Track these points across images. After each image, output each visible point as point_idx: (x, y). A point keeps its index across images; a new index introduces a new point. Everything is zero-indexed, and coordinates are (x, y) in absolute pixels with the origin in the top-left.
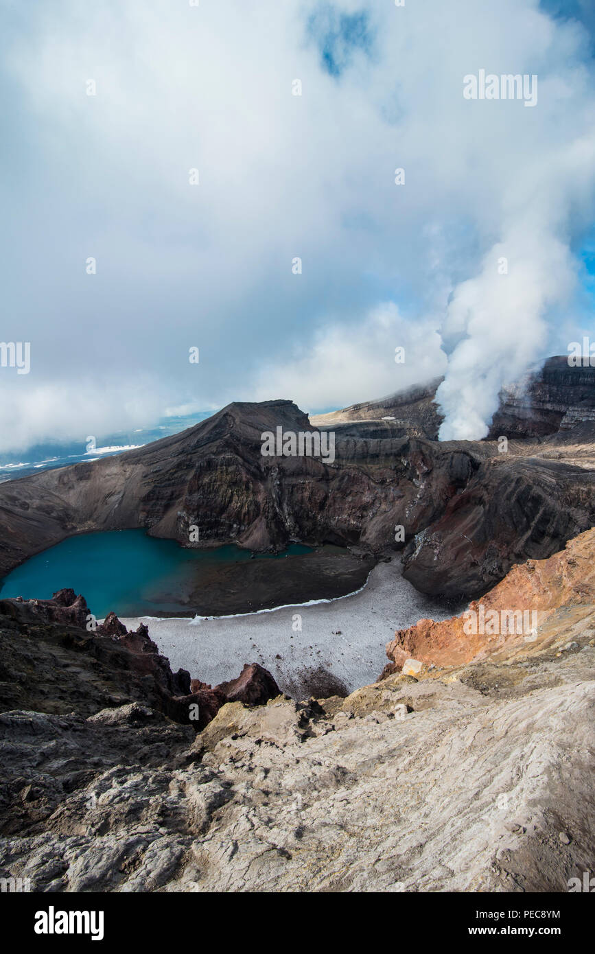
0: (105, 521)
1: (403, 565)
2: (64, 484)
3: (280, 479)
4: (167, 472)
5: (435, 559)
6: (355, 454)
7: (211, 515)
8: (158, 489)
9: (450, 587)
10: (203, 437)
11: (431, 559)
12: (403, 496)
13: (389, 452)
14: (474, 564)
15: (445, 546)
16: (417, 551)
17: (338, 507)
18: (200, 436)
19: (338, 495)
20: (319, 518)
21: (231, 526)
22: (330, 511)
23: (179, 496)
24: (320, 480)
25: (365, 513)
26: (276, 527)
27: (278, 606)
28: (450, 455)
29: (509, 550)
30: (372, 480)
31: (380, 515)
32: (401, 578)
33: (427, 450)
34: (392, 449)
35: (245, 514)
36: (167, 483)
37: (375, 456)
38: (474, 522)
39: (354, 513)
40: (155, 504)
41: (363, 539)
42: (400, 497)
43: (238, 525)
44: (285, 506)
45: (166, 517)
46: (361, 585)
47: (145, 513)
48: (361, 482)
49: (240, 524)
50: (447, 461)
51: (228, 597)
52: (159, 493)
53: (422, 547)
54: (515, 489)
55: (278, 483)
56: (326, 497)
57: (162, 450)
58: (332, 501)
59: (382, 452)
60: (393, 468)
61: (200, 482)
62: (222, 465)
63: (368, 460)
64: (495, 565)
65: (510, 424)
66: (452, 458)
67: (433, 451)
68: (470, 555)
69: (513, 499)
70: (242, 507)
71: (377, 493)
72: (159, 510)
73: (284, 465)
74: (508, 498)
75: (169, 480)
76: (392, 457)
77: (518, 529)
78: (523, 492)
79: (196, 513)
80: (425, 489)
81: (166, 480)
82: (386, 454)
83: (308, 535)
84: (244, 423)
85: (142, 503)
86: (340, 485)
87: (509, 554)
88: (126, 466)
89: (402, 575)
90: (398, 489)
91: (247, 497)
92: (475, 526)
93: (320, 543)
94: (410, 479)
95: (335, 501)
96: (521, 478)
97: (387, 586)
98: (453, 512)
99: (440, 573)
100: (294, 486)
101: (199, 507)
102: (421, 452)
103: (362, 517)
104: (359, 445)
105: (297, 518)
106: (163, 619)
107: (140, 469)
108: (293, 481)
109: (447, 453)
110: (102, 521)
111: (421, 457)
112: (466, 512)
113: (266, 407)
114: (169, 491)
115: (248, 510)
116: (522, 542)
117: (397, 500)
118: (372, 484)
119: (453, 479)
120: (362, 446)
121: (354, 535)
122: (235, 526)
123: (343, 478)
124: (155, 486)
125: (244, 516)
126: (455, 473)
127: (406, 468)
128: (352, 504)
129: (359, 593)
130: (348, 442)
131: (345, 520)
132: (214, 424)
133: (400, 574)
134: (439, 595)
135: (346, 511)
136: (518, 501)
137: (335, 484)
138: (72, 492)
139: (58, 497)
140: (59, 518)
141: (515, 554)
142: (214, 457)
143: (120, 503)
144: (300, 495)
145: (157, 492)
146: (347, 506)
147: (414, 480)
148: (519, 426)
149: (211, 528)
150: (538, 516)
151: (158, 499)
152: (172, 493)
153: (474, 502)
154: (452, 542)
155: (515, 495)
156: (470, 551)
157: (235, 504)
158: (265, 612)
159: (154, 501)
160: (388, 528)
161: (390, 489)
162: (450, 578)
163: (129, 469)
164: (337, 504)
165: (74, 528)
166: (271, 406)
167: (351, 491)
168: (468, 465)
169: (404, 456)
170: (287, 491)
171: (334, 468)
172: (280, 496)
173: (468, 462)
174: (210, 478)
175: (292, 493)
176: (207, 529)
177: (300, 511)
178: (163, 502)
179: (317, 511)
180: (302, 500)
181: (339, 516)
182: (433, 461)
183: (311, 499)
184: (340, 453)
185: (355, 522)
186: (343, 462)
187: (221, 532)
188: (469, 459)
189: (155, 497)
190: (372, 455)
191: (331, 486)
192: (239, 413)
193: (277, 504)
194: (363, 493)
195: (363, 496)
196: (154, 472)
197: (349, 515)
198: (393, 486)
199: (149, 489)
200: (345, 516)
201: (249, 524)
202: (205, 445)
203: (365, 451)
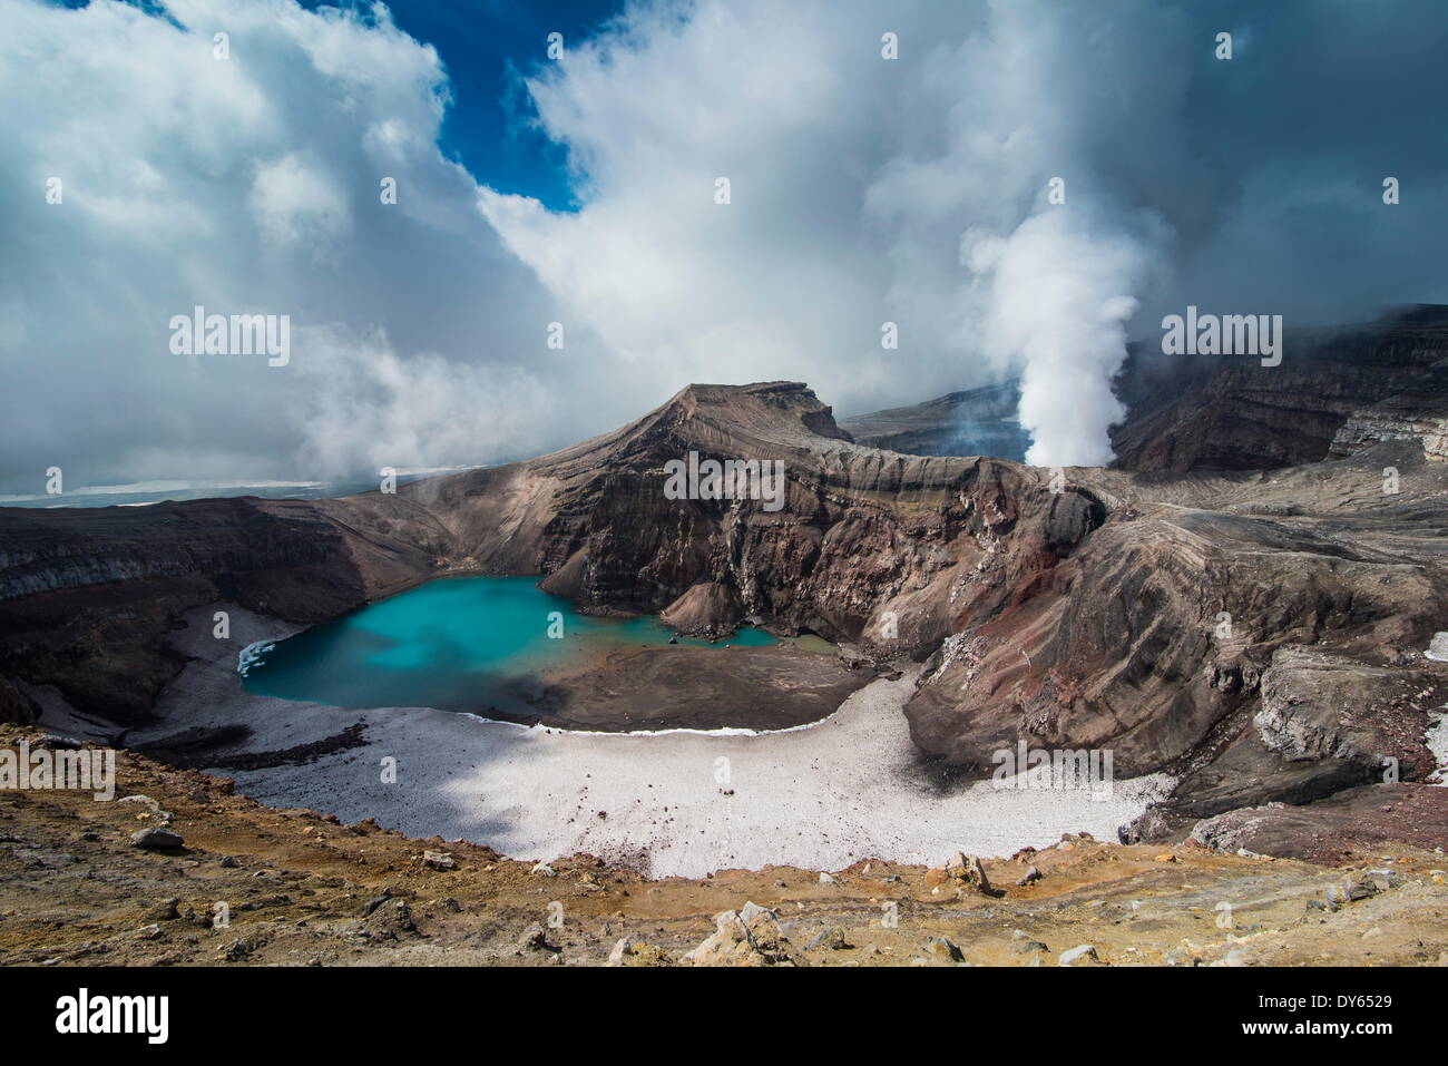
0: (489, 560)
1: (915, 689)
2: (445, 500)
3: (741, 518)
4: (582, 491)
5: (964, 687)
6: (876, 481)
7: (624, 565)
8: (564, 517)
9: (962, 745)
10: (637, 440)
11: (958, 686)
12: (954, 564)
13: (938, 481)
14: (1017, 708)
15: (986, 666)
16: (943, 668)
17: (833, 571)
18: (635, 437)
19: (837, 552)
20: (799, 588)
21: (654, 588)
22: (820, 579)
24: (810, 523)
25: (880, 588)
26: (725, 596)
27: (669, 728)
29: (1077, 692)
30: (902, 531)
31: (906, 593)
32: (900, 712)
33: (1011, 482)
34: (944, 475)
35: (678, 569)
36: (578, 508)
37: (915, 486)
38: (1048, 628)
39: (862, 585)
40: (557, 541)
41: (867, 632)
42: (946, 565)
43: (666, 585)
44: (744, 562)
45: (570, 562)
46: (825, 714)
47: (543, 552)
48: (881, 532)
49: (670, 584)
50: (1046, 506)
51: (601, 701)
52: (565, 523)
53: (953, 661)
54: (1122, 572)
55: (740, 522)
56: (816, 553)
57: (587, 457)
58: (825, 561)
59: (926, 482)
60: (941, 511)
61: (611, 511)
62: (647, 486)
63: (902, 493)
64: (1045, 716)
66: (1056, 500)
68: (1020, 690)
69: (1115, 591)
71: (906, 554)
72: (561, 549)
74: (1105, 589)
75: (581, 504)
76: (943, 491)
77: (1108, 653)
78: (1132, 581)
79: (600, 560)
80: (996, 555)
81: (576, 505)
82: (934, 485)
83: (778, 614)
84: (698, 418)
85: (544, 537)
86: (843, 534)
87: (1074, 700)
88: (535, 478)
89: (903, 707)
90: (945, 550)
91: (683, 543)
92: (1046, 634)
93: (793, 630)
94: (972, 533)
95: (829, 563)
96: (1137, 551)
97: (868, 723)
98: (1022, 602)
99: (959, 712)
100: (763, 529)
101: (605, 552)
102: (999, 485)
103: (875, 594)
104: (888, 465)
105: (762, 581)
106: (489, 721)
107: (553, 484)
108: (766, 520)
109: (1048, 491)
110: (486, 558)
111: (996, 494)
112: (1040, 606)
113: (752, 393)
114: (578, 522)
115: (684, 563)
116: (1106, 681)
117: (941, 570)
118: (900, 537)
119: (1052, 540)
120: (892, 467)
121: (854, 625)
122: (661, 586)
123: (850, 522)
124: (560, 513)
125: (677, 571)
126: (1057, 528)
127: (968, 512)
128: (858, 570)
129: (812, 729)
130: (870, 459)
131: (843, 596)
132: (657, 418)
133: (900, 705)
134: (937, 757)
135: (845, 581)
136: (1121, 596)
137: (836, 531)
138: (455, 512)
139: (435, 518)
140: (429, 549)
141: (1086, 701)
142: (634, 472)
143: (515, 535)
144: (772, 546)
145: (562, 522)
146: (849, 571)
147: (978, 535)
149: (623, 587)
150: (1148, 632)
151: (562, 533)
152: (584, 525)
153: (1057, 588)
154: (1000, 659)
155: (1120, 584)
156: (1021, 681)
157: (663, 554)
158: (641, 736)
159: (557, 536)
160: (913, 619)
161: (931, 547)
162: (971, 728)
163: (537, 482)
164: (832, 567)
165: (446, 566)
166: (761, 392)
167: (860, 546)
168: (1086, 515)
169: (966, 490)
170: (750, 536)
171: (836, 503)
172: (738, 544)
173: (1086, 510)
174: (626, 506)
175: (759, 541)
176: (617, 589)
177: (769, 573)
178: (569, 538)
179: (797, 576)
180: (774, 554)
181: (833, 588)
182: (1018, 504)
183: (788, 553)
184: (852, 478)
185: (859, 602)
186: (854, 494)
187: (638, 593)
188: (1087, 502)
189: (558, 529)
190: (908, 485)
191: (828, 536)
192: (696, 403)
193: (732, 558)
194: (880, 552)
195: (880, 556)
196: (567, 491)
197: (850, 588)
198: (937, 543)
199: (554, 515)
200: (843, 589)
201: (685, 587)
202: (639, 452)
203: (897, 477)
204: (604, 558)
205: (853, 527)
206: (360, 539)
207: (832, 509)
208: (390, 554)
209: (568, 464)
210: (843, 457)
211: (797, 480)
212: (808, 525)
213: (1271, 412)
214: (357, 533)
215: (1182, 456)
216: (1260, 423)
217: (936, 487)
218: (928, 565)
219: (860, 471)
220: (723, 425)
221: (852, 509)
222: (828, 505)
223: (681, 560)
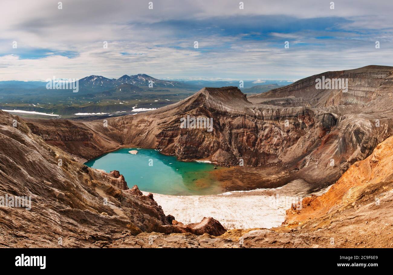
3: (230, 131)
4: (170, 123)
6: (272, 117)
7: (193, 147)
8: (165, 132)
10: (189, 106)
12: (299, 138)
17: (263, 144)
18: (187, 105)
19: (263, 139)
20: (252, 150)
21: (204, 153)
22: (259, 147)
23: (176, 136)
24: (253, 130)
35: (211, 147)
36: (169, 129)
40: (164, 139)
44: (233, 143)
47: (158, 143)
49: (209, 152)
52: (165, 133)
55: (230, 132)
56: (256, 140)
57: (167, 112)
58: (260, 142)
60: (293, 123)
63: (280, 120)
70: (210, 143)
72: (165, 142)
73: (233, 123)
75: (171, 127)
79: (185, 145)
80: (310, 133)
81: (169, 127)
82: (290, 116)
85: (157, 138)
86: (264, 133)
91: (213, 139)
95: (261, 142)
100: (238, 134)
101: (186, 143)
103: (277, 150)
105: (240, 150)
107: (157, 120)
108: (238, 131)
114: (170, 133)
115: (213, 145)
122: (206, 153)
123: (265, 129)
124: (163, 130)
125: (211, 148)
128: (271, 143)
132: (195, 99)
137: (261, 132)
143: (146, 137)
144: (242, 138)
146: (268, 144)
149: (193, 153)
151: (165, 137)
152: (173, 134)
157: (206, 143)
159: (163, 137)
167: (270, 136)
170: (234, 136)
171: (260, 124)
172: (230, 139)
175: (237, 137)
176: (191, 154)
177: (242, 147)
178: (168, 138)
179: (251, 147)
180: (243, 141)
181: (263, 149)
183: (247, 141)
184: (264, 116)
185: (272, 152)
186: (266, 121)
187: (198, 156)
189: (164, 135)
190: (282, 117)
191: (259, 134)
192: (208, 94)
193: (229, 143)
194: (276, 137)
196: (163, 123)
199: (160, 131)
200: (267, 149)
202: (190, 110)
203: (278, 115)
205: (267, 130)
207: (259, 126)
209: (161, 114)
210: (260, 110)
211: (247, 118)
219: (266, 114)
223: (212, 145)
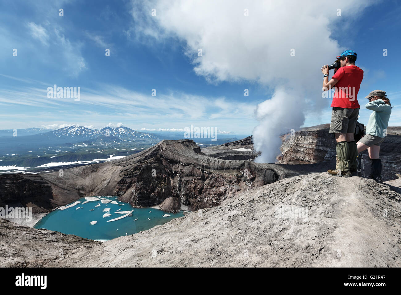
2: (85, 173)
3: (181, 177)
4: (130, 170)
6: (217, 167)
7: (146, 193)
8: (125, 179)
12: (240, 190)
13: (234, 167)
17: (208, 193)
18: (147, 154)
19: (208, 187)
20: (198, 198)
21: (156, 199)
22: (204, 195)
23: (133, 183)
25: (221, 197)
28: (265, 170)
30: (226, 181)
31: (228, 199)
33: (253, 167)
34: (236, 165)
35: (163, 193)
36: (129, 176)
37: (228, 169)
39: (216, 197)
40: (123, 186)
42: (239, 190)
43: (159, 199)
44: (182, 191)
45: (127, 192)
47: (118, 190)
48: (220, 181)
49: (160, 198)
50: (263, 173)
55: (180, 179)
56: (202, 188)
57: (131, 160)
59: (231, 167)
60: (236, 175)
61: (143, 176)
63: (224, 171)
65: (302, 156)
66: (265, 172)
67: (256, 168)
71: (227, 187)
72: (124, 188)
73: (184, 170)
75: (131, 174)
76: (236, 170)
79: (139, 191)
80: (251, 187)
81: (129, 174)
82: (233, 168)
84: (167, 149)
85: (117, 185)
86: (209, 182)
88: (114, 166)
90: (238, 186)
91: (164, 185)
94: (244, 181)
95: (206, 191)
100: (187, 181)
101: (141, 189)
102: (250, 168)
103: (220, 199)
104: (220, 163)
105: (187, 196)
107: (120, 168)
108: (188, 179)
109: (263, 169)
110: (98, 192)
111: (250, 170)
113: (180, 142)
114: (129, 180)
117: (237, 192)
118: (225, 183)
119: (266, 183)
120: (222, 163)
123: (211, 179)
124: (124, 177)
125: (162, 195)
126: (266, 179)
127: (243, 175)
128: (214, 192)
130: (215, 161)
131: (211, 200)
132: (154, 149)
135: (211, 195)
137: (207, 181)
138: (87, 178)
140: (78, 189)
142: (150, 165)
143: (108, 184)
144: (190, 186)
145: (124, 180)
146: (212, 193)
147: (246, 182)
148: (307, 157)
149: (146, 199)
151: (124, 183)
152: (131, 181)
159: (123, 184)
163: (115, 168)
167: (215, 186)
168: (273, 176)
169: (242, 170)
170: (183, 183)
171: (207, 173)
172: (180, 185)
173: (273, 174)
174: (147, 175)
175: (186, 185)
176: (144, 200)
177: (189, 194)
178: (127, 185)
179: (197, 195)
180: (190, 188)
181: (208, 198)
182: (255, 173)
183: (194, 188)
184: (211, 166)
185: (216, 202)
186: (212, 171)
187: (150, 201)
188: (273, 173)
190: (226, 168)
191: (205, 182)
192: (166, 145)
193: (178, 190)
194: (220, 187)
195: (220, 188)
196: (125, 170)
197: (213, 198)
198: (235, 184)
199: (122, 178)
200: (211, 198)
201: (165, 199)
202: (149, 159)
203: (223, 166)
204: (140, 191)
205: (212, 180)
206: (56, 187)
207: (206, 175)
208: (67, 191)
209: (125, 162)
210: (208, 160)
211: (196, 167)
212: (200, 180)
213: (306, 149)
214: (56, 185)
215: (286, 160)
216: (303, 152)
217: (234, 169)
218: (234, 190)
219: (213, 164)
220: (174, 152)
221: (212, 175)
222: (205, 174)
223: (163, 191)
